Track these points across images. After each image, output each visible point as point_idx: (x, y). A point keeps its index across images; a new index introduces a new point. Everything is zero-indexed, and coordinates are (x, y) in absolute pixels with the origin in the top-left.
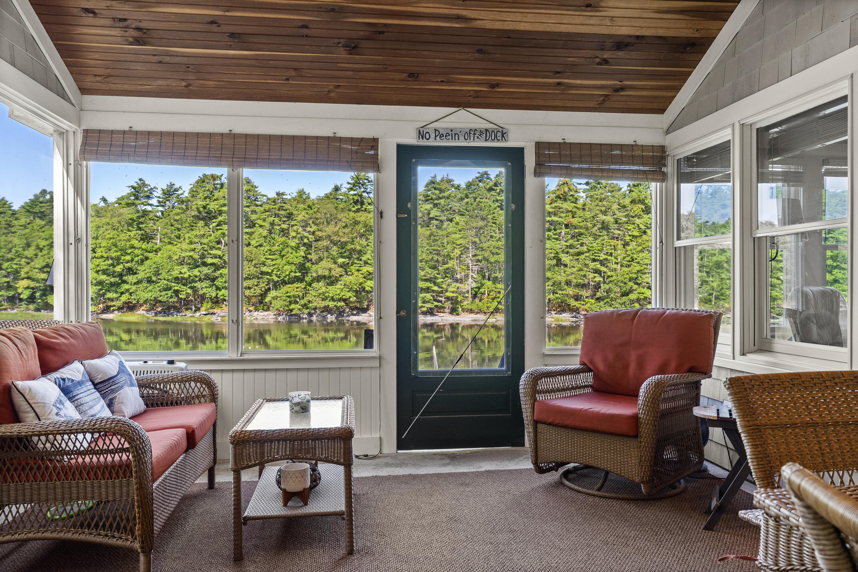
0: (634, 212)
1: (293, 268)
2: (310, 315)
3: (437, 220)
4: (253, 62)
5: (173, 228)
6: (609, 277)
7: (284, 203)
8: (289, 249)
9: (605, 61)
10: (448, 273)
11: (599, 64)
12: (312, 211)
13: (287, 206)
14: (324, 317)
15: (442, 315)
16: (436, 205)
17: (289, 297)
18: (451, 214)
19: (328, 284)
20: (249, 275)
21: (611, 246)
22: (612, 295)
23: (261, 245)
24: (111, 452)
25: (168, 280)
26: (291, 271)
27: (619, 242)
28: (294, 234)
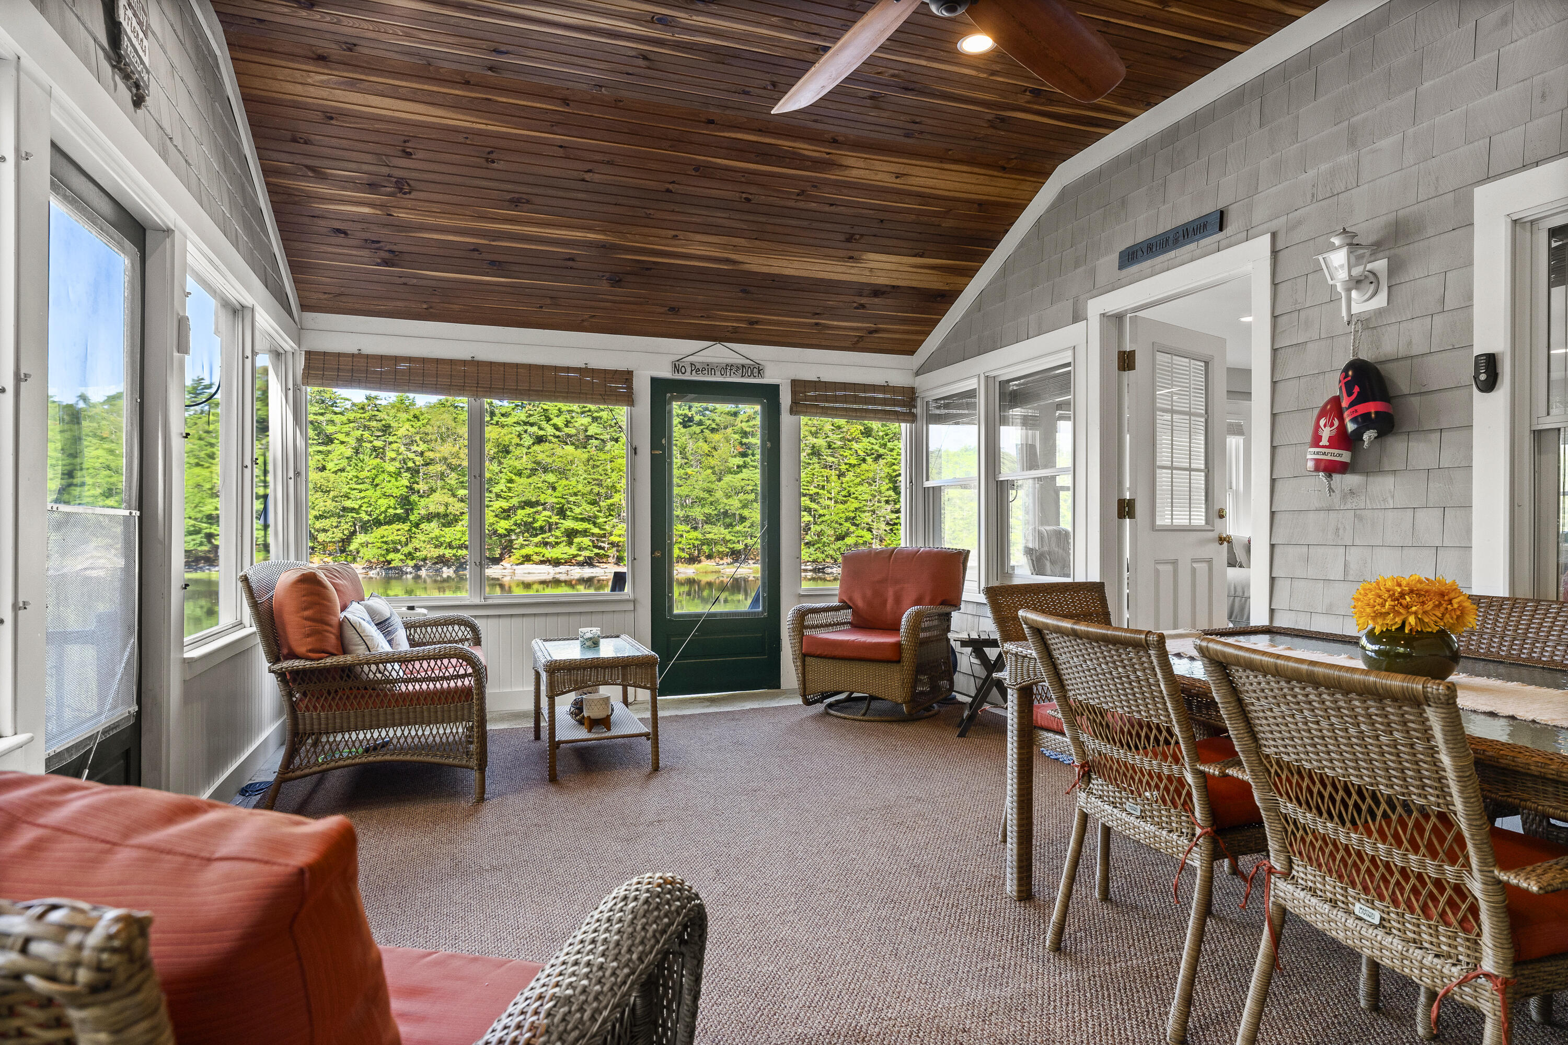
0: (852, 434)
1: (392, 502)
2: (417, 568)
3: (596, 439)
4: (509, 289)
5: (202, 443)
6: (820, 516)
7: (378, 410)
8: (385, 476)
9: (863, 306)
10: (613, 510)
11: (856, 308)
12: (419, 424)
13: (381, 415)
14: (438, 571)
15: (605, 566)
16: (595, 419)
17: (386, 543)
18: (615, 431)
19: (444, 525)
20: (325, 512)
21: (823, 476)
22: (825, 539)
23: (342, 470)
24: (447, 678)
25: (196, 519)
26: (389, 507)
27: (833, 472)
28: (393, 455)
